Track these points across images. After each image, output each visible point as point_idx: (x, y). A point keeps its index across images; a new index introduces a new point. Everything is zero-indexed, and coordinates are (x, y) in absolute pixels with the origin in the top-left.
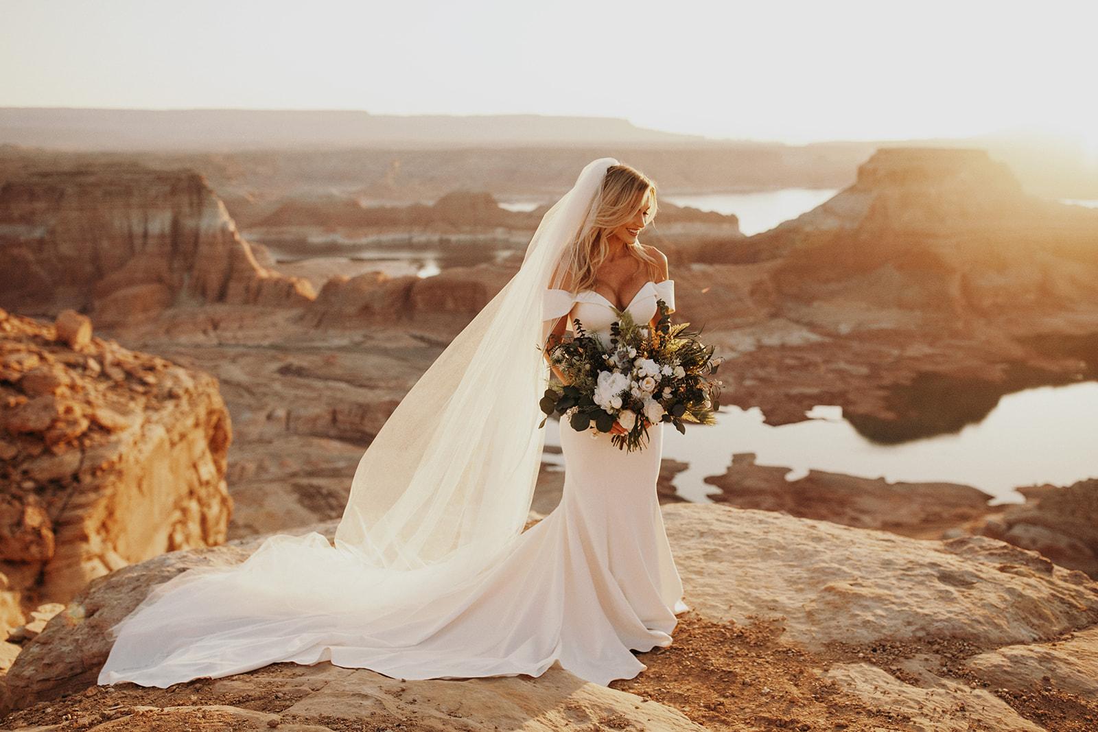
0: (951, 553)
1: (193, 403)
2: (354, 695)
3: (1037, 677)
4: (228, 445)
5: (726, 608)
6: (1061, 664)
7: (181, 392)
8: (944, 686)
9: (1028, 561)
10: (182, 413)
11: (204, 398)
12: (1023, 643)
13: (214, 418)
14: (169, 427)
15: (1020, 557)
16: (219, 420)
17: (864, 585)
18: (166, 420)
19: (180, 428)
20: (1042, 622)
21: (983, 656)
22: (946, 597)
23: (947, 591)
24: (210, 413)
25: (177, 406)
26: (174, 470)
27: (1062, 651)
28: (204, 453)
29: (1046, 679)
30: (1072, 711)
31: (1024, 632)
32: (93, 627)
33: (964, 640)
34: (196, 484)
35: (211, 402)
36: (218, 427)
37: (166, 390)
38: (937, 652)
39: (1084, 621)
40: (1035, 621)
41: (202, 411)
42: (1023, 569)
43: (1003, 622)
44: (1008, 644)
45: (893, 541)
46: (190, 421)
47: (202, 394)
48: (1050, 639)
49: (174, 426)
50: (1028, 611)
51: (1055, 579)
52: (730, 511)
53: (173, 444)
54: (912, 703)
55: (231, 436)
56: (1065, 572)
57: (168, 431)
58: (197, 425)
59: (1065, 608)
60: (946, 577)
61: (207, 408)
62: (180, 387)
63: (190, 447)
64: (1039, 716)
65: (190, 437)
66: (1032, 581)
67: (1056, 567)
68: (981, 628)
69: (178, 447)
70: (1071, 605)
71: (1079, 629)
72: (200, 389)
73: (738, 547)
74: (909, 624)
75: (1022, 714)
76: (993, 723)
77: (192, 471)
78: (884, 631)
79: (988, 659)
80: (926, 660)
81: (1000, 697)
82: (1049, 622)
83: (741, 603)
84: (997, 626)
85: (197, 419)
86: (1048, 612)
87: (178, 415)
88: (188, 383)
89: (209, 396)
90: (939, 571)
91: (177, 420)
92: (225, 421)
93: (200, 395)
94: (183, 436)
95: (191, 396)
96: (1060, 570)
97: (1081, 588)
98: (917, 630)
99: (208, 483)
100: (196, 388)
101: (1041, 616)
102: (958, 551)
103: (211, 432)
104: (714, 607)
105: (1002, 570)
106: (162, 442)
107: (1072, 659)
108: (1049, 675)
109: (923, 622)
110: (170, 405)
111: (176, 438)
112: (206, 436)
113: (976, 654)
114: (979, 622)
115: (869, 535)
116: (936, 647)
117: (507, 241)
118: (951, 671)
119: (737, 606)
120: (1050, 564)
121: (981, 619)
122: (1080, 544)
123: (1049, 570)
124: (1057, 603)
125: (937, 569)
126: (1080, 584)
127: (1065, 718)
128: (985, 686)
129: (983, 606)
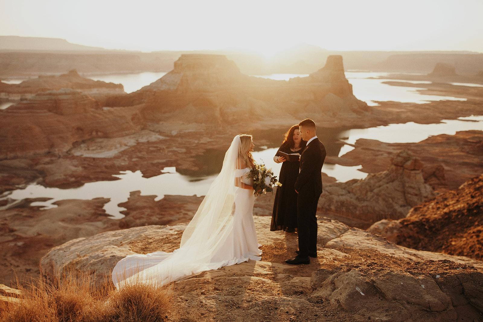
3: (341, 245)
5: (266, 241)
6: (345, 241)
8: (325, 250)
9: (325, 220)
12: (334, 238)
15: (323, 219)
21: (328, 243)
27: (343, 238)
29: (343, 245)
30: (351, 250)
31: (332, 236)
39: (343, 232)
40: (334, 233)
42: (325, 222)
43: (328, 235)
44: (332, 239)
48: (339, 237)
50: (331, 231)
51: (332, 223)
54: (321, 254)
56: (334, 221)
59: (338, 229)
64: (346, 252)
66: (329, 224)
67: (332, 220)
68: (326, 236)
71: (343, 233)
73: (256, 226)
75: (343, 252)
76: (339, 255)
79: (330, 243)
81: (337, 250)
82: (337, 233)
83: (269, 240)
84: (328, 236)
86: (335, 231)
96: (333, 221)
97: (339, 224)
104: (264, 242)
105: (321, 222)
107: (346, 240)
108: (343, 244)
114: (324, 235)
118: (325, 247)
119: (269, 241)
120: (330, 220)
121: (324, 234)
123: (330, 221)
124: (336, 229)
126: (338, 223)
127: (350, 252)
128: (332, 248)
129: (323, 231)
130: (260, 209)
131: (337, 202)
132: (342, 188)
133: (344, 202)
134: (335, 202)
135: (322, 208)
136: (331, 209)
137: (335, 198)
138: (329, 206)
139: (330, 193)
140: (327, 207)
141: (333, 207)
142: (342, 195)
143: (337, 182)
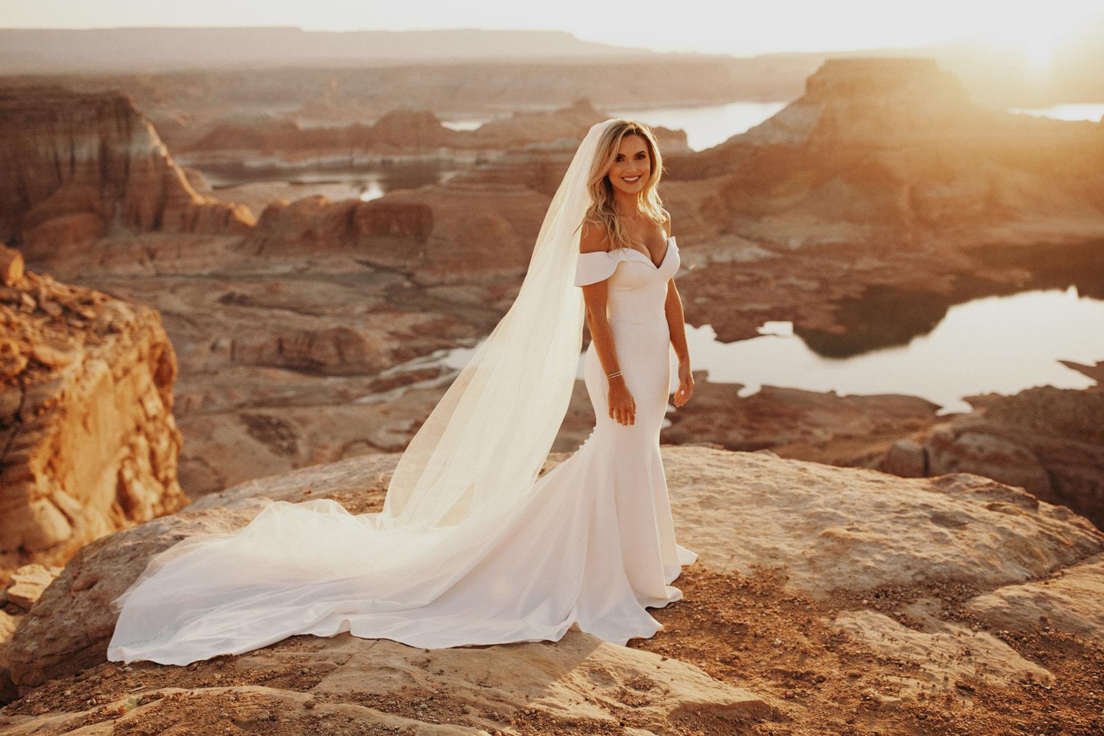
0: (939, 491)
1: (135, 338)
2: (381, 668)
3: (1035, 617)
4: (174, 378)
5: (728, 557)
6: (1055, 603)
7: (122, 326)
8: (947, 630)
9: (1015, 498)
10: (124, 348)
11: (146, 331)
12: (1017, 582)
13: (158, 352)
14: (111, 362)
15: (1006, 494)
16: (163, 353)
17: (861, 528)
18: (109, 355)
19: (122, 362)
20: (1033, 560)
21: (982, 598)
22: (940, 540)
23: (942, 534)
24: (154, 346)
25: (118, 340)
26: (119, 406)
27: (1055, 588)
28: (149, 388)
29: (1043, 620)
30: (1070, 650)
31: (1017, 572)
32: (94, 600)
33: (961, 582)
34: (143, 419)
35: (153, 336)
36: (162, 360)
37: (106, 324)
38: (937, 595)
39: (1071, 557)
40: (1026, 560)
41: (145, 346)
42: (1010, 506)
43: (996, 563)
44: (1004, 584)
45: (883, 482)
46: (133, 356)
47: (143, 327)
48: (1042, 577)
49: (116, 361)
50: (1019, 549)
51: (1040, 516)
52: (718, 455)
53: (116, 380)
54: (919, 650)
55: (176, 369)
56: (1050, 507)
57: (111, 366)
58: (140, 359)
59: (1053, 545)
60: (939, 519)
61: (149, 342)
62: (121, 321)
63: (135, 382)
64: (1039, 657)
65: (134, 371)
66: (1020, 519)
67: (1041, 503)
68: (978, 570)
69: (123, 382)
70: (1059, 542)
71: (1069, 565)
72: (142, 322)
73: (732, 493)
74: (908, 568)
75: (1024, 656)
76: (998, 666)
77: (138, 406)
78: (885, 576)
79: (987, 601)
80: (928, 604)
81: (1002, 639)
82: (1039, 561)
83: (741, 551)
84: (992, 567)
85: (140, 353)
86: (1038, 550)
87: (120, 350)
88: (130, 317)
89: (151, 329)
90: (931, 513)
91: (119, 355)
92: (169, 354)
93: (141, 328)
94: (126, 371)
95: (132, 329)
96: (1045, 507)
97: (1066, 524)
98: (917, 574)
99: (155, 418)
100: (137, 320)
101: (1031, 554)
102: (946, 489)
103: (156, 366)
104: (716, 557)
105: (991, 508)
106: (105, 377)
107: (1066, 598)
108: (1045, 615)
109: (922, 566)
110: (111, 340)
111: (119, 373)
112: (151, 369)
113: (974, 596)
114: (975, 564)
115: (858, 476)
116: (936, 591)
117: (451, 161)
118: (953, 615)
119: (740, 556)
120: (1035, 501)
121: (977, 561)
123: (1035, 507)
124: (1045, 540)
125: (929, 510)
126: (1065, 519)
127: (1064, 657)
128: (985, 629)
129: (977, 547)
130: (992, 439)
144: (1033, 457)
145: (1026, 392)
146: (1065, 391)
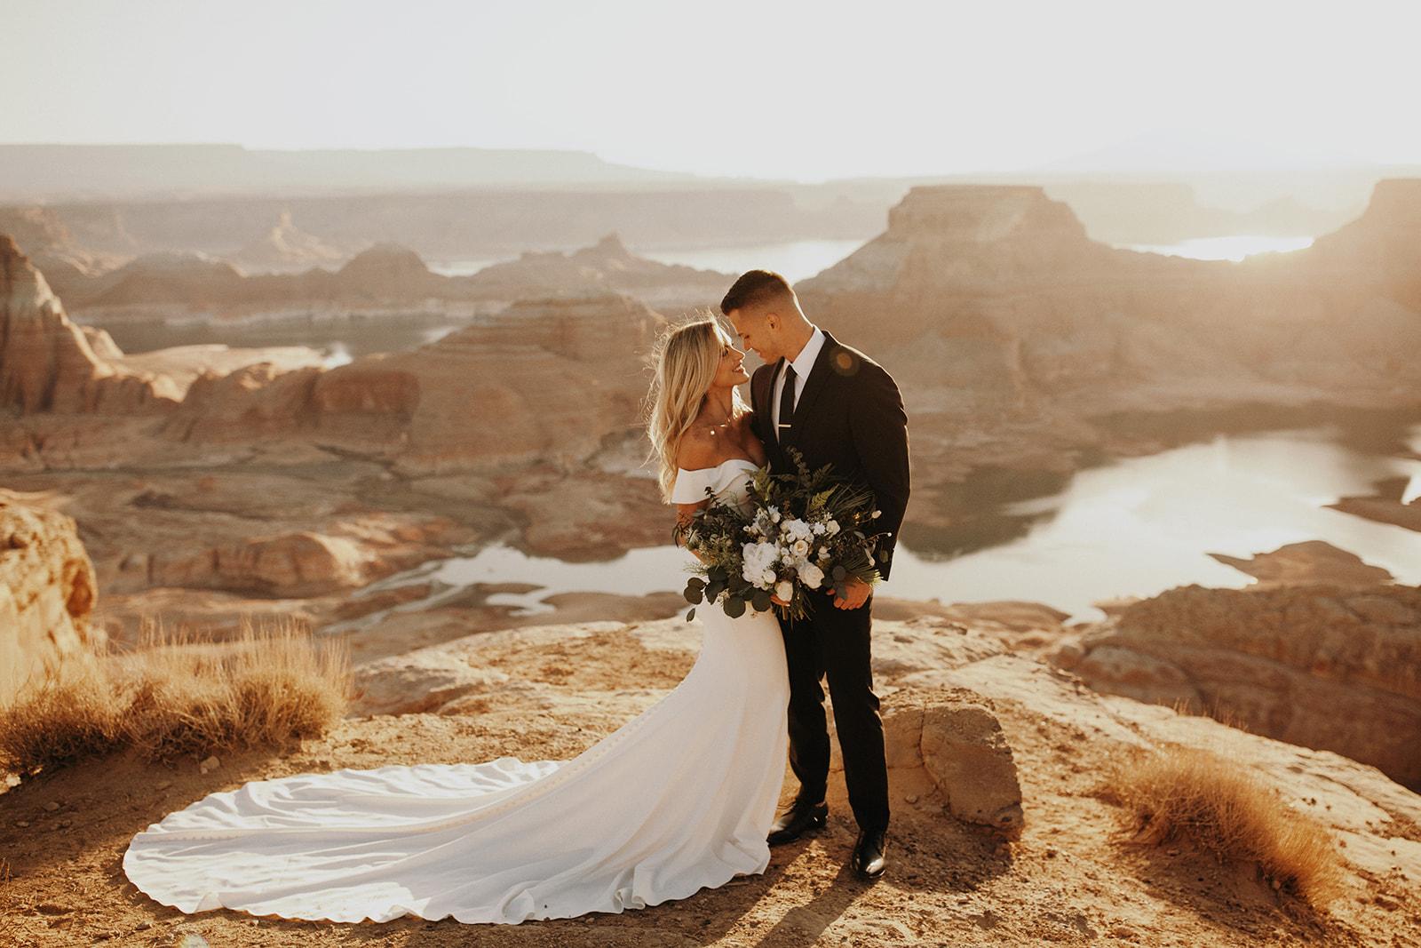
1: (44, 553)
4: (93, 604)
7: (27, 539)
10: (31, 567)
11: (59, 544)
13: (74, 571)
14: (16, 585)
16: (80, 573)
18: (11, 577)
19: (29, 586)
24: (68, 564)
25: (23, 557)
26: (24, 642)
27: (958, 672)
28: (61, 617)
34: (55, 658)
35: (67, 551)
36: (79, 581)
37: (6, 536)
39: (976, 659)
41: (57, 564)
42: (948, 633)
43: (926, 660)
46: (43, 576)
47: (54, 540)
49: (21, 584)
53: (21, 608)
55: (95, 592)
56: (975, 633)
57: (14, 590)
58: (51, 581)
59: (968, 652)
61: (63, 557)
62: (26, 532)
63: (43, 612)
65: (43, 597)
66: (952, 639)
69: (30, 609)
71: (974, 662)
72: (52, 535)
77: (48, 641)
84: (923, 662)
85: (52, 573)
86: (956, 655)
87: (26, 570)
88: (38, 527)
89: (64, 542)
91: (25, 576)
92: (87, 573)
93: (52, 542)
94: (33, 597)
95: (40, 543)
99: (71, 656)
100: (46, 531)
103: (70, 589)
105: (936, 634)
106: (8, 605)
110: (14, 556)
111: (25, 600)
112: (64, 596)
122: (1171, 667)
129: (917, 652)
130: (1130, 654)
131: (1385, 645)
132: (1404, 604)
133: (1409, 649)
134: (1377, 646)
135: (1335, 662)
136: (1364, 668)
137: (1381, 634)
138: (1359, 657)
139: (1364, 618)
140: (1353, 662)
141: (1370, 663)
142: (1405, 625)
143: (1391, 583)
144: (1180, 675)
145: (1167, 594)
146: (1214, 591)
